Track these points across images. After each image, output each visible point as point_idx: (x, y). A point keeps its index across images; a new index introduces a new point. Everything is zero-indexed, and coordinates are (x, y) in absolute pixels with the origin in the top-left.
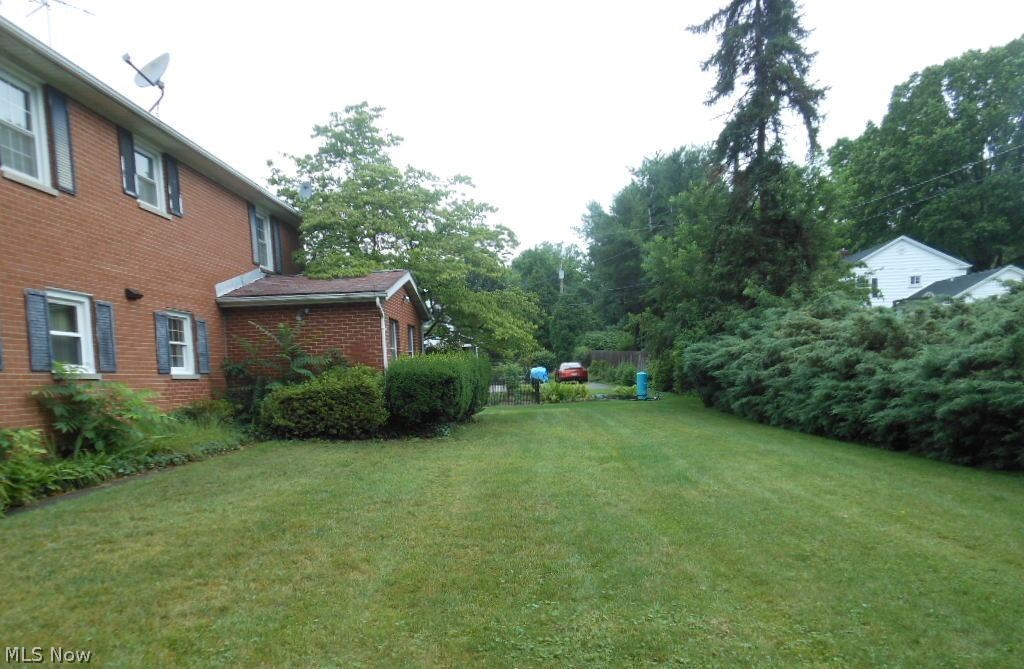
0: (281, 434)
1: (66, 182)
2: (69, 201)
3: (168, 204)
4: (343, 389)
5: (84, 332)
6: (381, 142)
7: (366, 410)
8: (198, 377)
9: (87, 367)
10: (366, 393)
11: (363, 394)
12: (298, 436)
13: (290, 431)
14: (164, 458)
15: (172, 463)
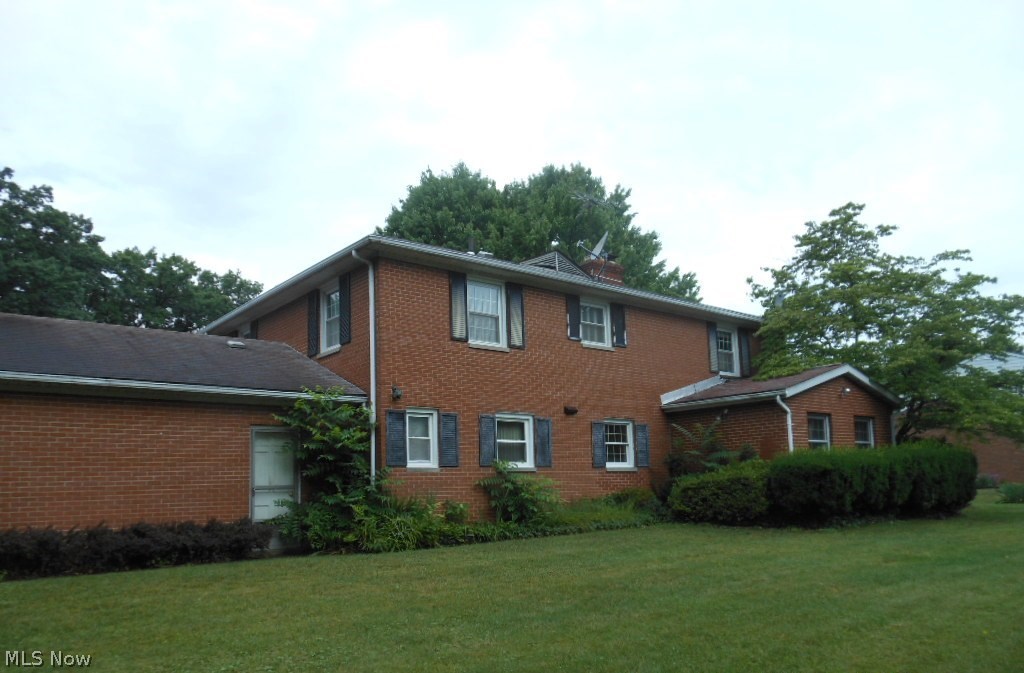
0: (681, 517)
1: (517, 341)
2: (520, 354)
3: (612, 340)
4: (728, 480)
5: (529, 440)
6: (869, 236)
7: (744, 499)
8: (636, 470)
9: (529, 464)
10: (745, 484)
11: (744, 485)
12: (694, 520)
13: (689, 515)
14: (561, 529)
15: (565, 533)
